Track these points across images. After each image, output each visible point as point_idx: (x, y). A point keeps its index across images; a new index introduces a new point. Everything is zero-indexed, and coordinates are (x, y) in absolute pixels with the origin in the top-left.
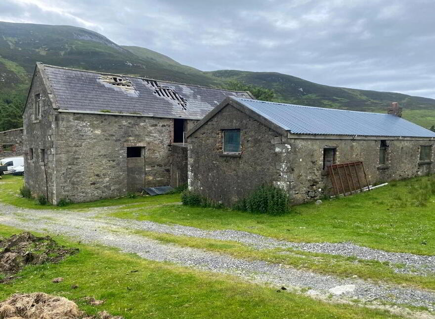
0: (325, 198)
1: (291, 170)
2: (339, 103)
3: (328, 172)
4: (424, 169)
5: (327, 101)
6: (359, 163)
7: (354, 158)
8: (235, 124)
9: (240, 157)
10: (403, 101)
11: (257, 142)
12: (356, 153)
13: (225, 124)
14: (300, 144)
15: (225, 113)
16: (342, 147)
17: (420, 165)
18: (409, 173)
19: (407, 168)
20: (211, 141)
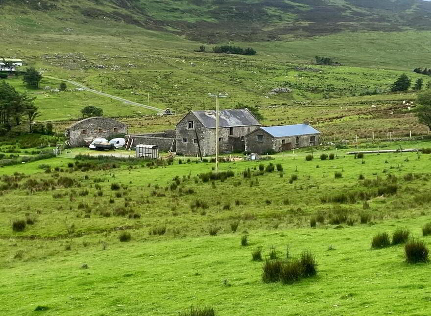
0: (282, 151)
1: (275, 145)
2: (293, 13)
3: (283, 145)
4: (312, 144)
5: (273, 9)
6: (290, 143)
7: (289, 142)
8: (262, 134)
9: (263, 142)
10: (408, 12)
11: (267, 139)
12: (290, 140)
13: (258, 134)
14: (277, 139)
15: (258, 131)
16: (286, 139)
17: (310, 143)
18: (306, 145)
19: (305, 144)
20: (254, 138)
